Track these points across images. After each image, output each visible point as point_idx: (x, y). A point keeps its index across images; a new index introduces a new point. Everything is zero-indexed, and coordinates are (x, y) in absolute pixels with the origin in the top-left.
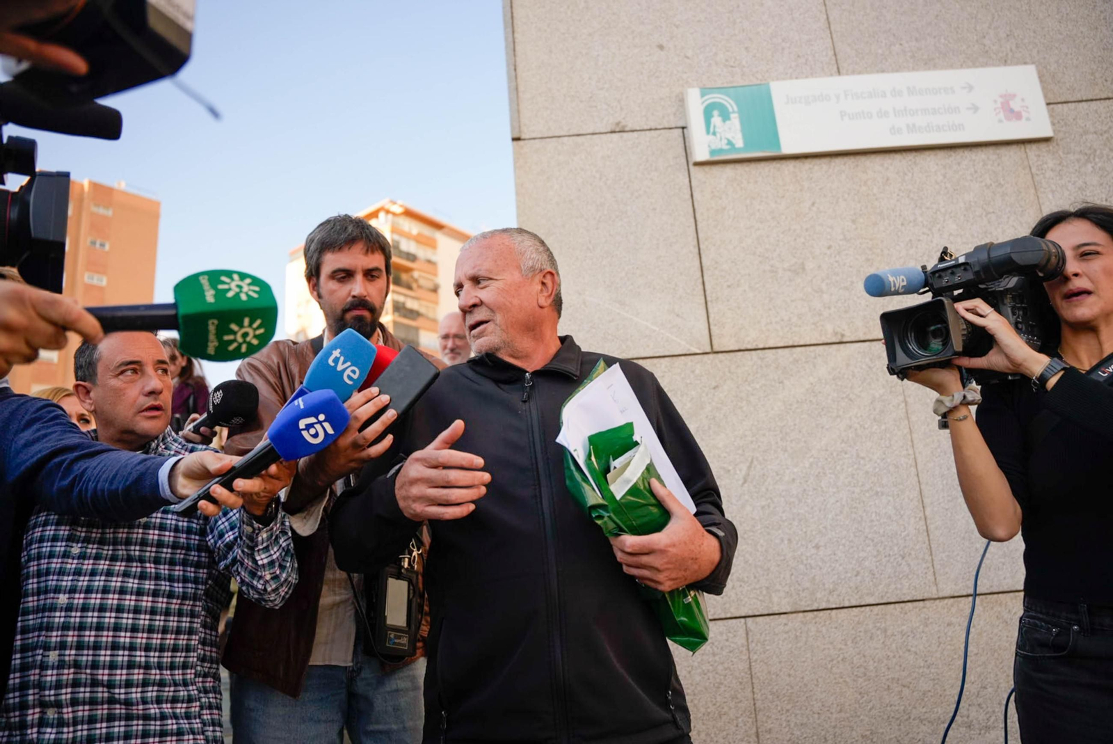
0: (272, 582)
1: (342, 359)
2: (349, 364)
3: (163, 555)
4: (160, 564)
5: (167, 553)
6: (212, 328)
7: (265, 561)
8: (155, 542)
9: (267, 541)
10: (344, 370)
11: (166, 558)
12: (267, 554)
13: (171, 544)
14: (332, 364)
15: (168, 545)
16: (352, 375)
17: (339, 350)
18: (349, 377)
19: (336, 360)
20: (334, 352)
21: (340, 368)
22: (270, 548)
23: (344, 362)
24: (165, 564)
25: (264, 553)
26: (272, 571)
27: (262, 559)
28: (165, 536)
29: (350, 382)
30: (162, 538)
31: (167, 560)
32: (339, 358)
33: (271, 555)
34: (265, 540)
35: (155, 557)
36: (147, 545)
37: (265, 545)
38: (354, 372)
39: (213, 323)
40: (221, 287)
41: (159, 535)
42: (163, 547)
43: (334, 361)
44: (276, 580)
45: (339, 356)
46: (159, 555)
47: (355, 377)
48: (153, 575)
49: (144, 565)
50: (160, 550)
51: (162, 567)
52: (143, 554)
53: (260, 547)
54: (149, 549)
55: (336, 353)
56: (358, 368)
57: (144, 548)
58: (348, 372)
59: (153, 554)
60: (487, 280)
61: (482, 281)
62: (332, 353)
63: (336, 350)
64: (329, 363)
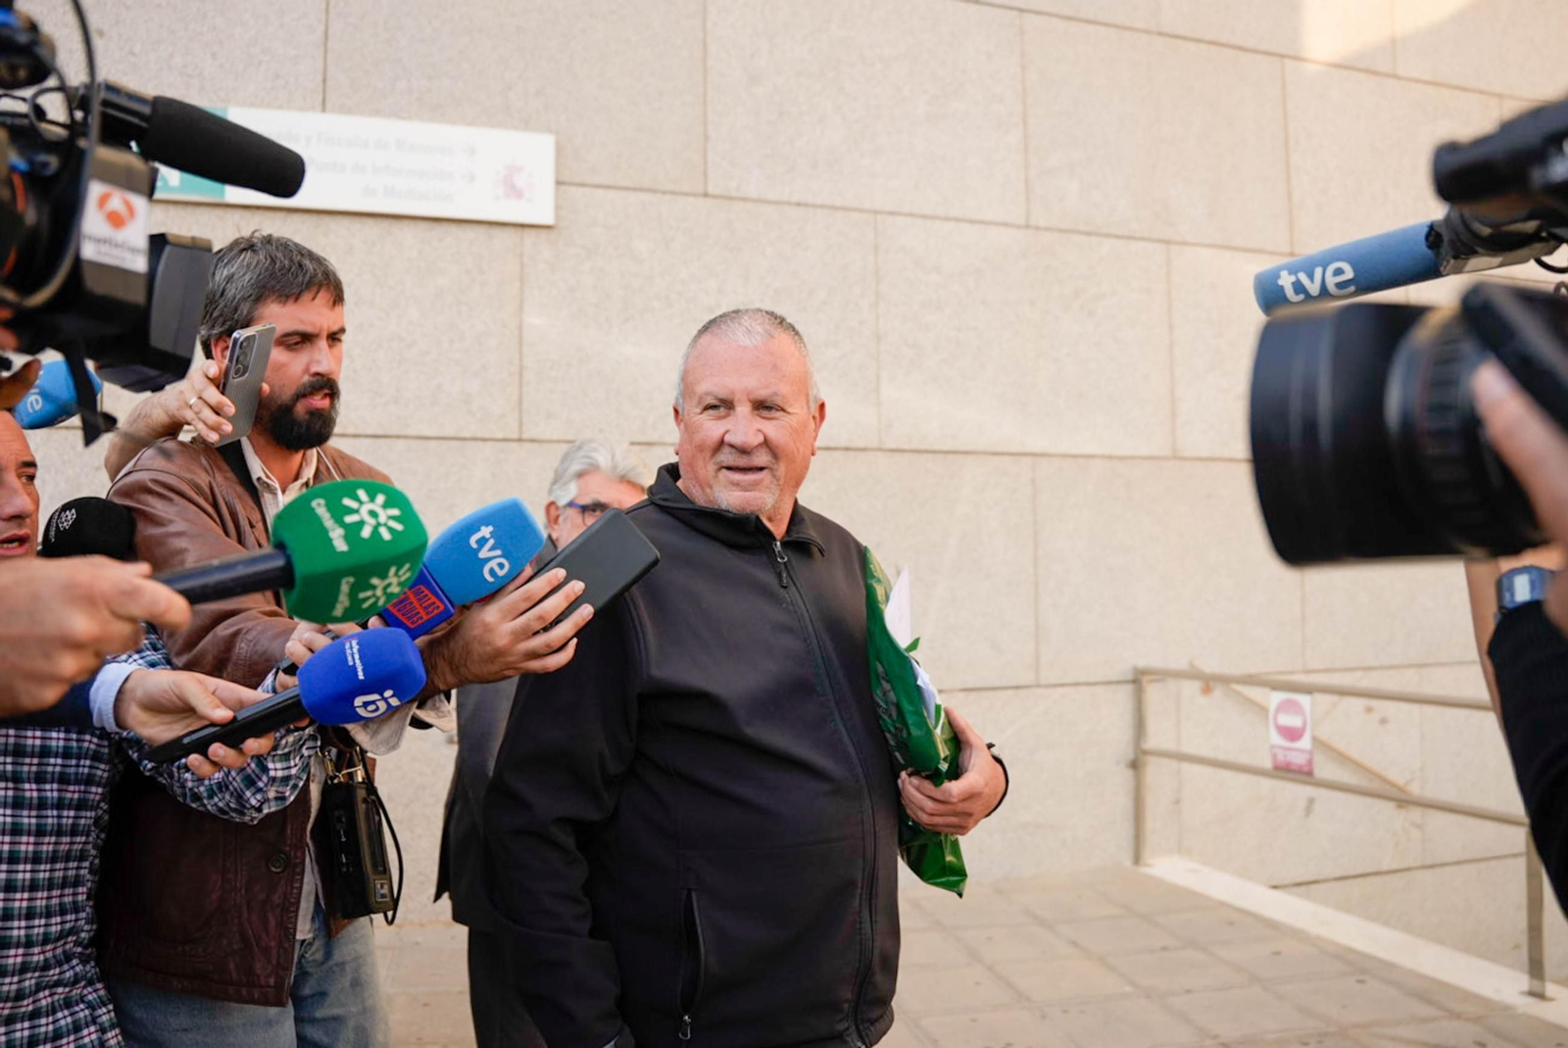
0: (273, 803)
1: (491, 542)
2: (498, 552)
3: (50, 769)
4: (45, 782)
5: (55, 765)
6: (345, 588)
7: (280, 774)
8: (37, 750)
9: (292, 746)
10: (488, 560)
11: (53, 772)
12: (285, 765)
13: (61, 750)
14: (475, 546)
15: (57, 753)
16: (497, 569)
17: (491, 528)
18: (492, 572)
19: (482, 542)
20: (483, 528)
21: (483, 554)
22: (292, 756)
23: (492, 549)
24: (52, 782)
25: (281, 761)
26: (280, 789)
27: (276, 770)
28: (51, 738)
29: (490, 579)
30: (48, 743)
31: (56, 776)
32: (487, 540)
33: (289, 768)
34: (289, 744)
35: (37, 773)
36: (24, 755)
37: (286, 750)
38: (501, 566)
39: (348, 582)
40: (349, 519)
41: (42, 738)
42: (49, 757)
43: (478, 542)
44: (279, 802)
45: (488, 536)
46: (43, 768)
47: (501, 573)
48: (35, 802)
49: (20, 786)
50: (45, 760)
51: (48, 787)
52: (19, 768)
53: (279, 752)
54: (28, 760)
55: (486, 531)
56: (510, 563)
57: (20, 760)
58: (493, 564)
59: (34, 769)
60: (778, 410)
61: (769, 408)
62: (479, 530)
63: (487, 526)
64: (469, 544)
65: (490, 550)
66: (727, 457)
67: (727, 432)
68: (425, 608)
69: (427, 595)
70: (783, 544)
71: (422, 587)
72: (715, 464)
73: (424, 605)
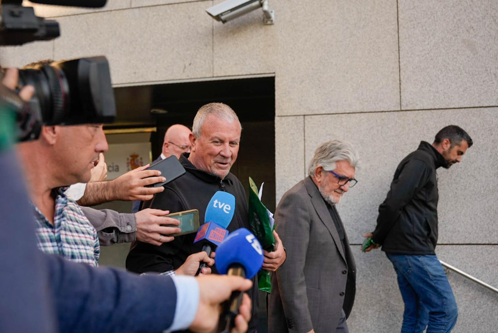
1: (220, 203)
2: (223, 204)
10: (223, 207)
14: (216, 207)
17: (216, 200)
18: (226, 210)
19: (217, 204)
21: (220, 207)
29: (228, 213)
38: (227, 207)
43: (216, 205)
45: (217, 202)
47: (229, 209)
58: (225, 208)
60: (235, 144)
61: (233, 144)
62: (214, 203)
63: (215, 200)
64: (214, 207)
65: (221, 205)
66: (218, 159)
67: (221, 151)
68: (221, 234)
69: (219, 230)
70: (223, 181)
71: (217, 228)
72: (214, 161)
73: (221, 233)
